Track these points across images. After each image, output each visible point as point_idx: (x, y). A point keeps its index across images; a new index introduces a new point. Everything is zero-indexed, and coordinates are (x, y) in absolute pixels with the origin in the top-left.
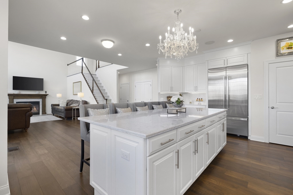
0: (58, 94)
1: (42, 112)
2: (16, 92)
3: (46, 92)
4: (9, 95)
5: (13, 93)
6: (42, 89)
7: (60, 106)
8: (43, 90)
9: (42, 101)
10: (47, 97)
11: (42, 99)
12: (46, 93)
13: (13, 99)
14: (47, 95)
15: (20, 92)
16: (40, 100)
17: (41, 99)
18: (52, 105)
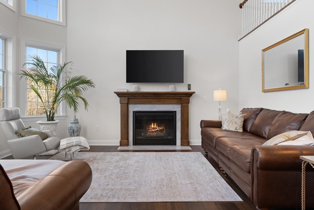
0: (218, 90)
1: (181, 139)
2: (132, 88)
3: (189, 85)
4: (120, 95)
5: (126, 91)
6: (180, 79)
7: (225, 127)
8: (183, 82)
9: (180, 109)
10: (191, 98)
11: (181, 104)
12: (189, 89)
13: (128, 104)
14: (190, 94)
15: (139, 88)
16: (177, 108)
17: (180, 106)
18: (202, 122)
